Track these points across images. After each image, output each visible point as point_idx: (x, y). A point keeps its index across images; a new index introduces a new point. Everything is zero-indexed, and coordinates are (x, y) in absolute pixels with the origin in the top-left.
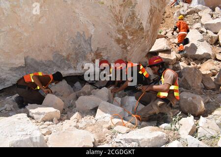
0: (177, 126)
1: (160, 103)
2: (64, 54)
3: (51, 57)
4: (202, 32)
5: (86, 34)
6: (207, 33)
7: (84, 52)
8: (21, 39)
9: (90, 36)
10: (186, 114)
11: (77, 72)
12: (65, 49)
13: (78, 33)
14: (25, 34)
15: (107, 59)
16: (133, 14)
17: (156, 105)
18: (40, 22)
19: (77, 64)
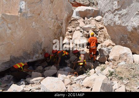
0: (89, 73)
1: (81, 67)
2: (29, 52)
3: (22, 54)
4: (81, 32)
5: (40, 42)
6: (84, 32)
7: (38, 50)
8: (11, 47)
9: (41, 42)
10: (90, 69)
11: (33, 60)
12: (30, 49)
13: (37, 41)
14: (14, 44)
15: (48, 52)
16: (61, 31)
17: (80, 68)
18: (22, 38)
19: (33, 56)
